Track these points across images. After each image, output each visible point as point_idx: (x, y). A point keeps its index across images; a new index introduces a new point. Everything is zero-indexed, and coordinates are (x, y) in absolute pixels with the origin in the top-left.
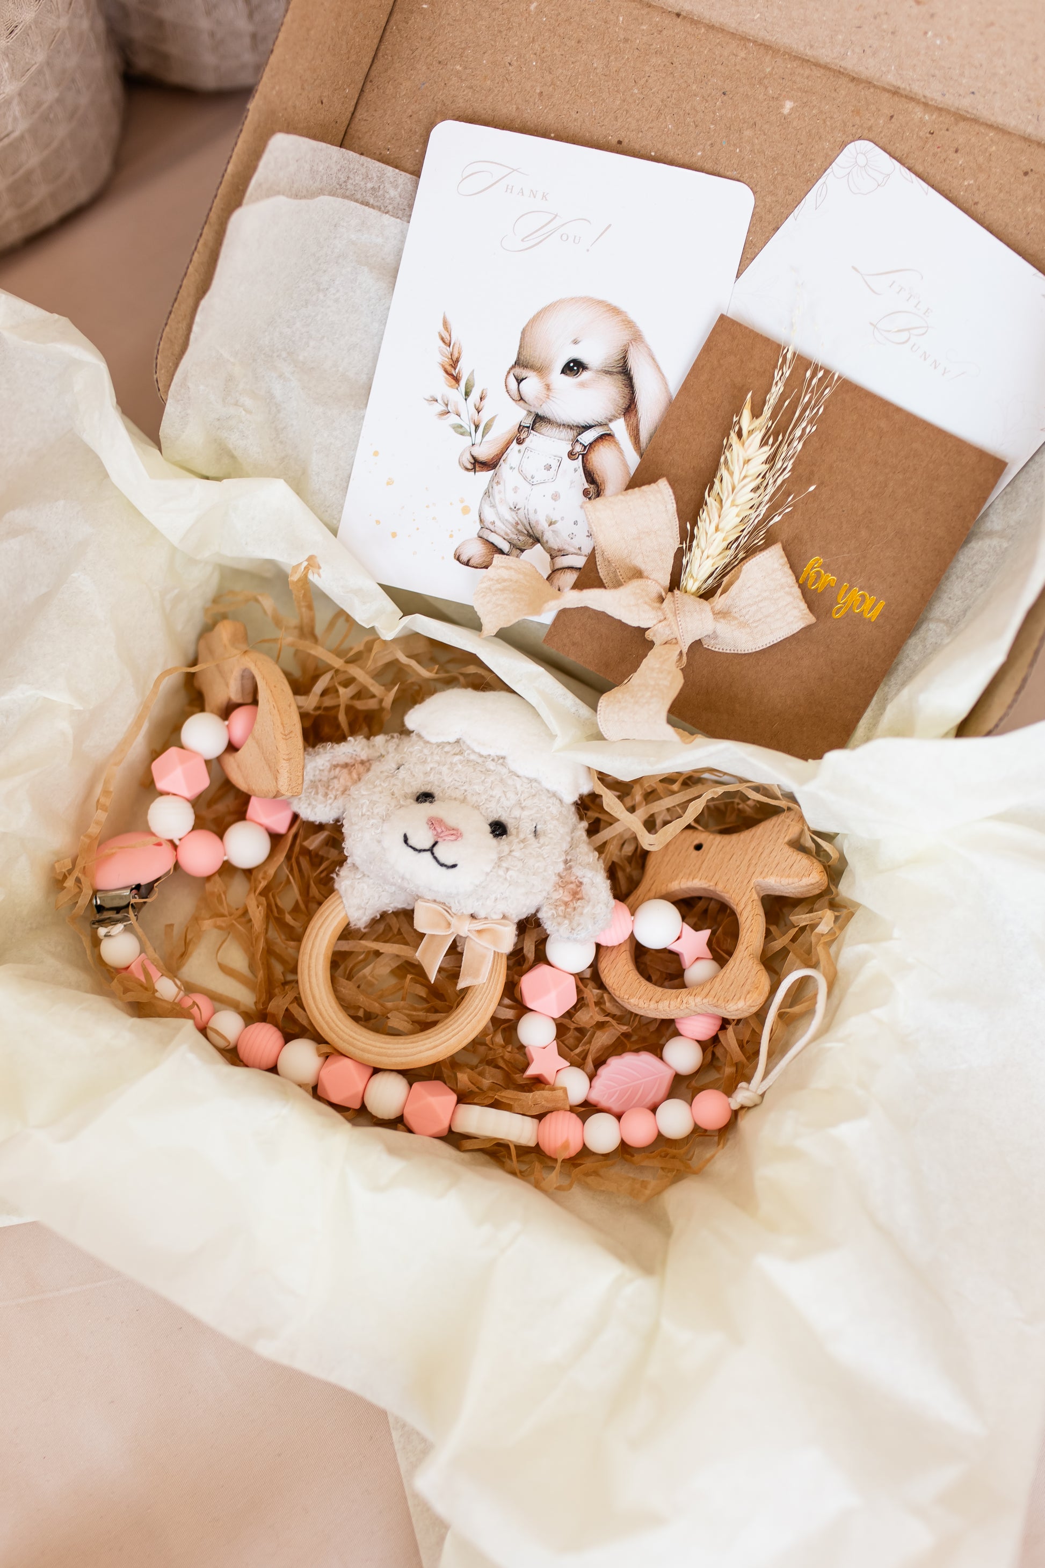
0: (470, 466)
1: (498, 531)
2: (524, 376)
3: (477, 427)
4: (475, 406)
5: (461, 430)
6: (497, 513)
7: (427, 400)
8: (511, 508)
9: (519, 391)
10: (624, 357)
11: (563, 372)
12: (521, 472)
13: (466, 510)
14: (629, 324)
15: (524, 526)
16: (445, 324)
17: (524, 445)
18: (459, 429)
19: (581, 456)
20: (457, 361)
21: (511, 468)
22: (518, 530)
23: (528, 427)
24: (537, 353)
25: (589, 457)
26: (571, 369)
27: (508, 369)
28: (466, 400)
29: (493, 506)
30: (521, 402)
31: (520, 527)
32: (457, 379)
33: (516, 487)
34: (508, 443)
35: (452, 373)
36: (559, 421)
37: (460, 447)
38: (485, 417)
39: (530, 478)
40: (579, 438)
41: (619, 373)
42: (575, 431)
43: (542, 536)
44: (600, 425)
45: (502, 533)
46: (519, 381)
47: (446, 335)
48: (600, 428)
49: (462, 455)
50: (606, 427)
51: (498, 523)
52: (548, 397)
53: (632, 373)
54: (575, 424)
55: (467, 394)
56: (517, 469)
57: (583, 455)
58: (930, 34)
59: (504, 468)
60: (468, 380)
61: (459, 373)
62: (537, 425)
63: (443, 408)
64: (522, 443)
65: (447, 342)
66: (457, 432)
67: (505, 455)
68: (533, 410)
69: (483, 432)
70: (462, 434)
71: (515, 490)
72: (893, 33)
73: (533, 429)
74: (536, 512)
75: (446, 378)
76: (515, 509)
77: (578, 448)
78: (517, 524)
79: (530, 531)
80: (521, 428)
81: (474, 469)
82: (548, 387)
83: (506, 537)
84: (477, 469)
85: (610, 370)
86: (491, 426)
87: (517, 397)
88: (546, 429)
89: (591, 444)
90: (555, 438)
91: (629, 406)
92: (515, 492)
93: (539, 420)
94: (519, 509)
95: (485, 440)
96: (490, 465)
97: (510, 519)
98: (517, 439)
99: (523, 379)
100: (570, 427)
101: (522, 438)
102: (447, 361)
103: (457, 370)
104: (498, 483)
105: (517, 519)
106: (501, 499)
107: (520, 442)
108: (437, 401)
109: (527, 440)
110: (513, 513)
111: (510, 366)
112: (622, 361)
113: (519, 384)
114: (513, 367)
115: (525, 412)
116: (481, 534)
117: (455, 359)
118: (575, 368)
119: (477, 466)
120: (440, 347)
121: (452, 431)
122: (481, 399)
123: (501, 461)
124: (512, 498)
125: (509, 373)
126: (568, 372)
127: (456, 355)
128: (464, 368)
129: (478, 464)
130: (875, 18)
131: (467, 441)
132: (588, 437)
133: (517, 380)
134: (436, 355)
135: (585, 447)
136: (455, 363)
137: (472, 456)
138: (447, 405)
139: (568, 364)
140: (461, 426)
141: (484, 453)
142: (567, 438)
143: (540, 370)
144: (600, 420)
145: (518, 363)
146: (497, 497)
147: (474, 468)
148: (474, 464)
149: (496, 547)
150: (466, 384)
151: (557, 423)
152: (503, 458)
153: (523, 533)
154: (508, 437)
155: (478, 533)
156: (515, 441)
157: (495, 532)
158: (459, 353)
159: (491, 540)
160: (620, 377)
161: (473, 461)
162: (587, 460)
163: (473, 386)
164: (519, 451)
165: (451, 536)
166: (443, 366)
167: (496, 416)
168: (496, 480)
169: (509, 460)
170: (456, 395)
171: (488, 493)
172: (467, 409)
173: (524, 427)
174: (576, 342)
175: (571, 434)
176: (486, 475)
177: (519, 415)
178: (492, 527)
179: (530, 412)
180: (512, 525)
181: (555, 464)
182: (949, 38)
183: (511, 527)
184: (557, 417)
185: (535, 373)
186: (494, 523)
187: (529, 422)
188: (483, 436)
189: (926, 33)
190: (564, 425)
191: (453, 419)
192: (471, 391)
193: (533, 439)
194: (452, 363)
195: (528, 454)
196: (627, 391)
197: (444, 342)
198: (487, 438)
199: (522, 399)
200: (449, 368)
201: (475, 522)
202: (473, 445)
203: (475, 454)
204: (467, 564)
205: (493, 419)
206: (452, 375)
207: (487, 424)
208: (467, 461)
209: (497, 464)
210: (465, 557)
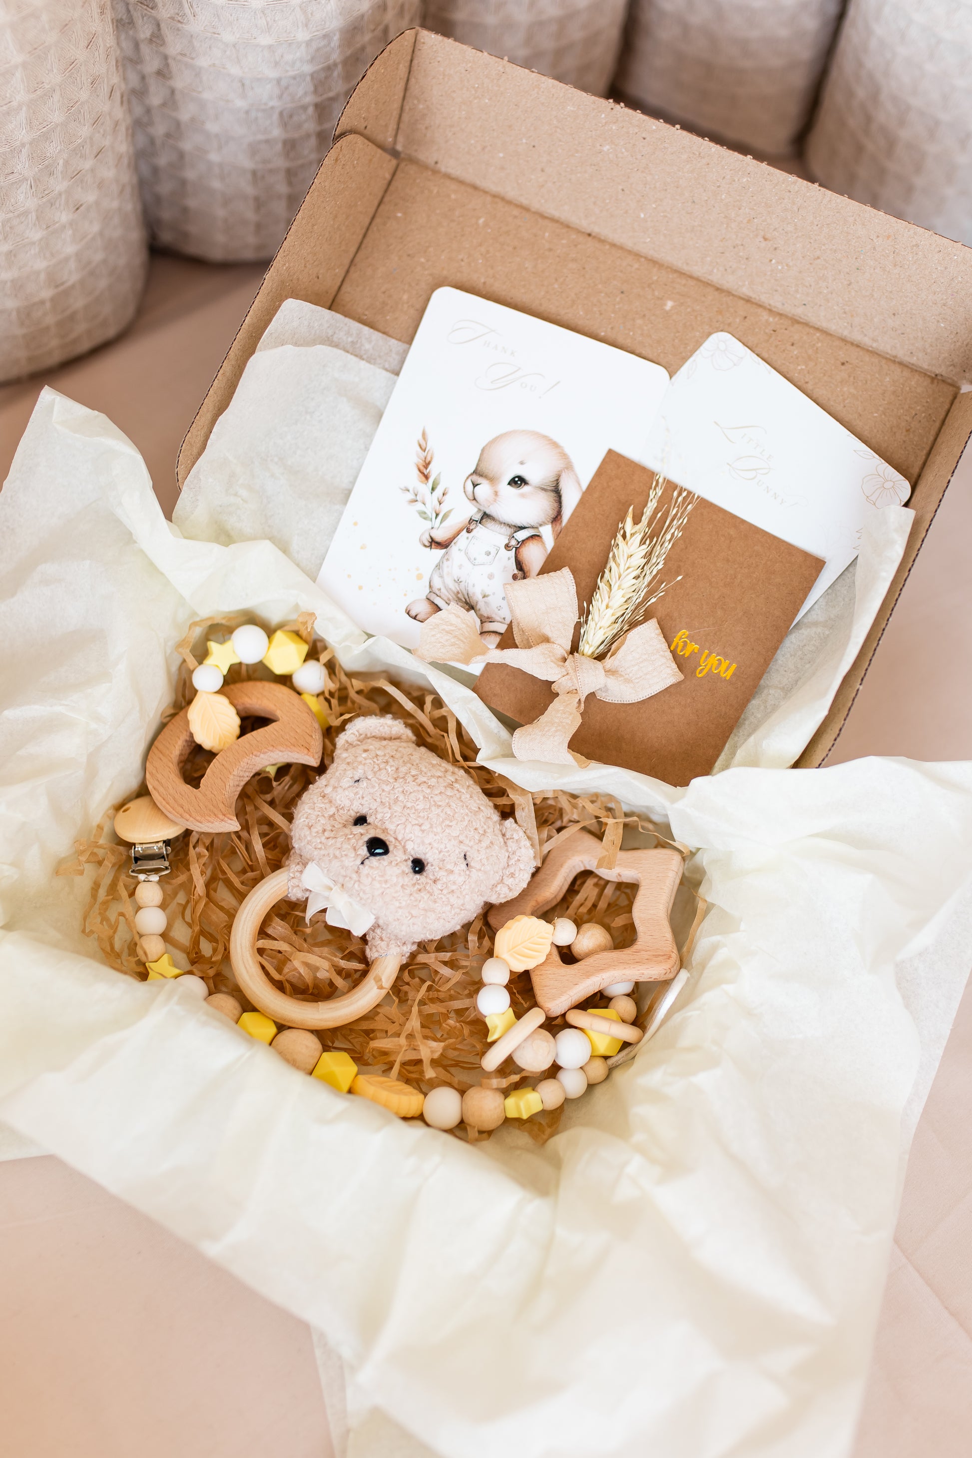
0: (427, 544)
1: (443, 596)
2: (479, 482)
3: (437, 515)
4: (438, 499)
5: (425, 516)
6: (444, 583)
7: (402, 489)
8: (455, 580)
9: (473, 493)
10: (557, 480)
11: (509, 484)
12: (466, 554)
13: (420, 577)
14: (564, 456)
15: (463, 595)
16: (424, 435)
17: (472, 534)
18: (423, 515)
19: (514, 549)
20: (429, 463)
21: (459, 550)
22: (458, 598)
23: (477, 521)
24: (490, 467)
25: (521, 550)
26: (516, 483)
27: (467, 476)
28: (432, 493)
29: (441, 577)
30: (474, 501)
31: (460, 596)
32: (427, 477)
33: (461, 565)
34: (460, 531)
36: (501, 520)
37: (423, 529)
38: (444, 509)
39: (472, 559)
40: (515, 535)
41: (552, 491)
42: (512, 530)
43: (476, 605)
44: (533, 527)
45: (445, 598)
46: (475, 485)
47: (423, 443)
48: (532, 529)
49: (422, 534)
50: (536, 530)
51: (443, 590)
52: (495, 501)
53: (562, 492)
54: (513, 524)
55: (433, 489)
56: (463, 551)
57: (516, 548)
59: (454, 549)
60: (435, 479)
61: (429, 472)
62: (484, 520)
63: (413, 497)
64: (470, 533)
65: (424, 448)
66: (421, 516)
67: (456, 540)
68: (482, 508)
69: (442, 520)
70: (425, 519)
71: (460, 567)
73: (480, 523)
74: (474, 586)
75: (418, 475)
76: (458, 581)
77: (513, 543)
78: (458, 593)
79: (468, 600)
80: (471, 521)
82: (496, 493)
83: (448, 602)
84: (433, 546)
85: (545, 487)
86: (448, 516)
87: (472, 498)
88: (490, 524)
89: (523, 541)
90: (496, 532)
91: (557, 517)
92: (460, 569)
93: (486, 516)
94: (460, 582)
95: (442, 525)
96: (443, 545)
97: (453, 589)
98: (467, 529)
99: (478, 485)
100: (509, 526)
101: (471, 528)
102: (421, 462)
103: (428, 470)
104: (448, 560)
105: (458, 589)
106: (448, 572)
107: (469, 531)
108: (409, 491)
109: (474, 531)
110: (456, 584)
111: (469, 473)
112: (555, 482)
113: (474, 487)
114: (472, 474)
115: (476, 510)
116: (429, 597)
117: (427, 462)
118: (519, 482)
120: (417, 451)
121: (418, 515)
122: (443, 494)
123: (453, 543)
124: (456, 573)
125: (468, 478)
126: (513, 484)
127: (428, 459)
128: (433, 470)
129: (434, 543)
131: (428, 524)
132: (522, 535)
133: (473, 484)
134: (414, 457)
135: (519, 542)
136: (427, 465)
137: (431, 537)
138: (416, 495)
139: (514, 478)
140: (425, 513)
141: (440, 536)
142: (506, 533)
143: (492, 480)
144: (532, 524)
145: (475, 472)
146: (446, 570)
147: (431, 546)
148: (431, 543)
149: (437, 606)
150: (434, 482)
151: (499, 521)
153: (461, 600)
154: (460, 526)
155: (427, 596)
156: (465, 529)
157: (440, 597)
158: (432, 458)
159: (436, 602)
160: (553, 494)
161: (430, 540)
162: (519, 552)
163: (438, 484)
164: (468, 538)
165: (405, 595)
166: (418, 466)
167: (453, 509)
168: (446, 558)
169: (459, 544)
170: (424, 489)
171: (438, 566)
172: (431, 500)
173: (474, 520)
174: (522, 463)
175: (509, 531)
176: (439, 553)
177: (471, 511)
178: (438, 593)
179: (479, 510)
180: (454, 593)
181: (493, 552)
183: (453, 595)
184: (500, 517)
185: (488, 482)
186: (440, 590)
187: (478, 517)
188: (441, 523)
189: (771, 259)
190: (504, 523)
191: (419, 506)
192: (436, 488)
193: (480, 531)
194: (424, 464)
195: (473, 540)
196: (556, 505)
197: (421, 448)
198: (445, 524)
199: (475, 499)
200: (422, 468)
202: (432, 528)
203: (433, 536)
204: (415, 618)
205: (450, 512)
206: (423, 473)
207: (445, 514)
208: (426, 540)
209: (449, 545)
210: (413, 613)
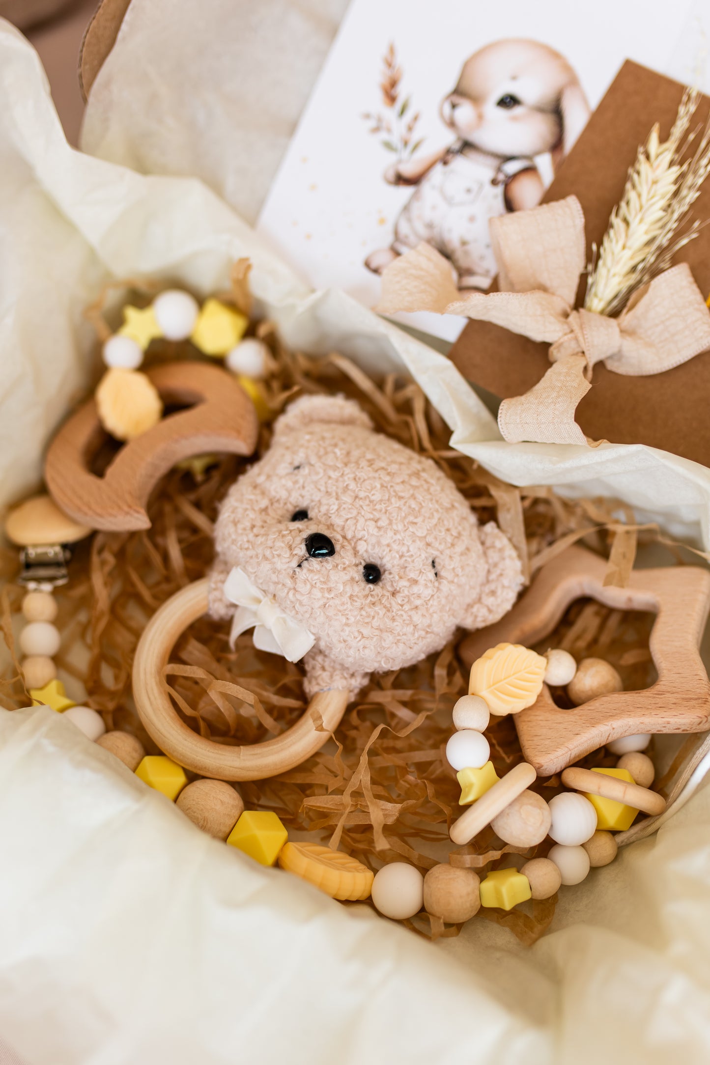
0: (393, 181)
1: (411, 244)
2: (459, 103)
3: (406, 143)
4: (407, 125)
5: (390, 146)
6: (413, 227)
7: (361, 115)
8: (426, 224)
9: (452, 116)
10: (559, 98)
11: (498, 105)
13: (382, 221)
14: (567, 69)
15: (437, 242)
16: (392, 49)
17: (449, 167)
18: (388, 146)
19: (503, 185)
20: (397, 82)
21: (432, 186)
23: (456, 151)
24: (475, 84)
25: (511, 186)
26: (506, 103)
28: (400, 119)
29: (409, 220)
30: (453, 127)
32: (393, 99)
33: (435, 206)
34: (433, 164)
35: (390, 93)
36: (486, 149)
37: (387, 162)
38: (415, 137)
40: (503, 167)
41: (552, 112)
42: (500, 160)
44: (526, 157)
46: (454, 106)
47: (389, 58)
48: (525, 160)
49: (386, 169)
50: (531, 161)
51: (412, 237)
52: (479, 125)
53: (564, 113)
54: (501, 154)
55: (401, 114)
57: (506, 184)
59: (426, 187)
60: (404, 101)
61: (396, 93)
64: (447, 165)
65: (390, 63)
66: (385, 147)
68: (462, 136)
69: (412, 150)
70: (390, 150)
71: (434, 208)
73: (460, 153)
74: (450, 230)
75: (382, 97)
76: (430, 226)
77: (501, 177)
78: (430, 236)
80: (449, 152)
81: (397, 184)
82: (480, 117)
84: (399, 184)
85: (543, 108)
86: (420, 145)
87: (450, 122)
88: (473, 155)
89: (514, 175)
90: (481, 164)
91: (557, 144)
92: (433, 210)
93: (467, 146)
94: (434, 227)
96: (412, 181)
97: (425, 233)
98: (443, 161)
99: (458, 107)
101: (448, 160)
102: (386, 81)
103: (395, 91)
104: (418, 199)
106: (418, 215)
107: (445, 163)
108: (370, 117)
109: (453, 163)
110: (428, 229)
112: (556, 101)
113: (453, 110)
114: (451, 94)
115: (455, 137)
116: (393, 246)
117: (394, 80)
118: (510, 103)
120: (382, 68)
121: (381, 146)
122: (414, 120)
123: (424, 179)
124: (429, 215)
125: (445, 98)
126: (503, 105)
127: (396, 77)
128: (402, 91)
129: (401, 180)
131: (394, 157)
132: (512, 167)
133: (452, 106)
134: (377, 76)
135: (509, 176)
136: (393, 84)
137: (397, 171)
138: (380, 122)
139: (504, 98)
140: (391, 143)
141: (409, 169)
142: (492, 166)
143: (476, 99)
144: (526, 153)
145: (455, 91)
146: (415, 213)
148: (398, 178)
150: (402, 105)
151: (484, 151)
152: (427, 176)
154: (434, 158)
156: (440, 162)
158: (400, 75)
160: (552, 116)
161: (396, 176)
162: (509, 189)
163: (409, 107)
164: (443, 172)
165: (364, 244)
166: (382, 86)
167: (426, 137)
168: (416, 197)
170: (390, 114)
171: (406, 208)
172: (399, 128)
174: (514, 78)
175: (495, 162)
176: (406, 191)
177: (449, 139)
178: (405, 240)
179: (459, 138)
180: (425, 240)
181: (476, 189)
184: (485, 145)
185: (471, 102)
186: (407, 236)
187: (457, 146)
188: (410, 154)
190: (490, 153)
191: (383, 136)
192: (405, 112)
193: (460, 164)
194: (390, 83)
195: (451, 175)
196: (556, 129)
199: (453, 124)
200: (387, 88)
203: (400, 170)
204: (374, 271)
205: (422, 139)
207: (416, 144)
208: (391, 175)
209: (419, 182)
210: (374, 265)
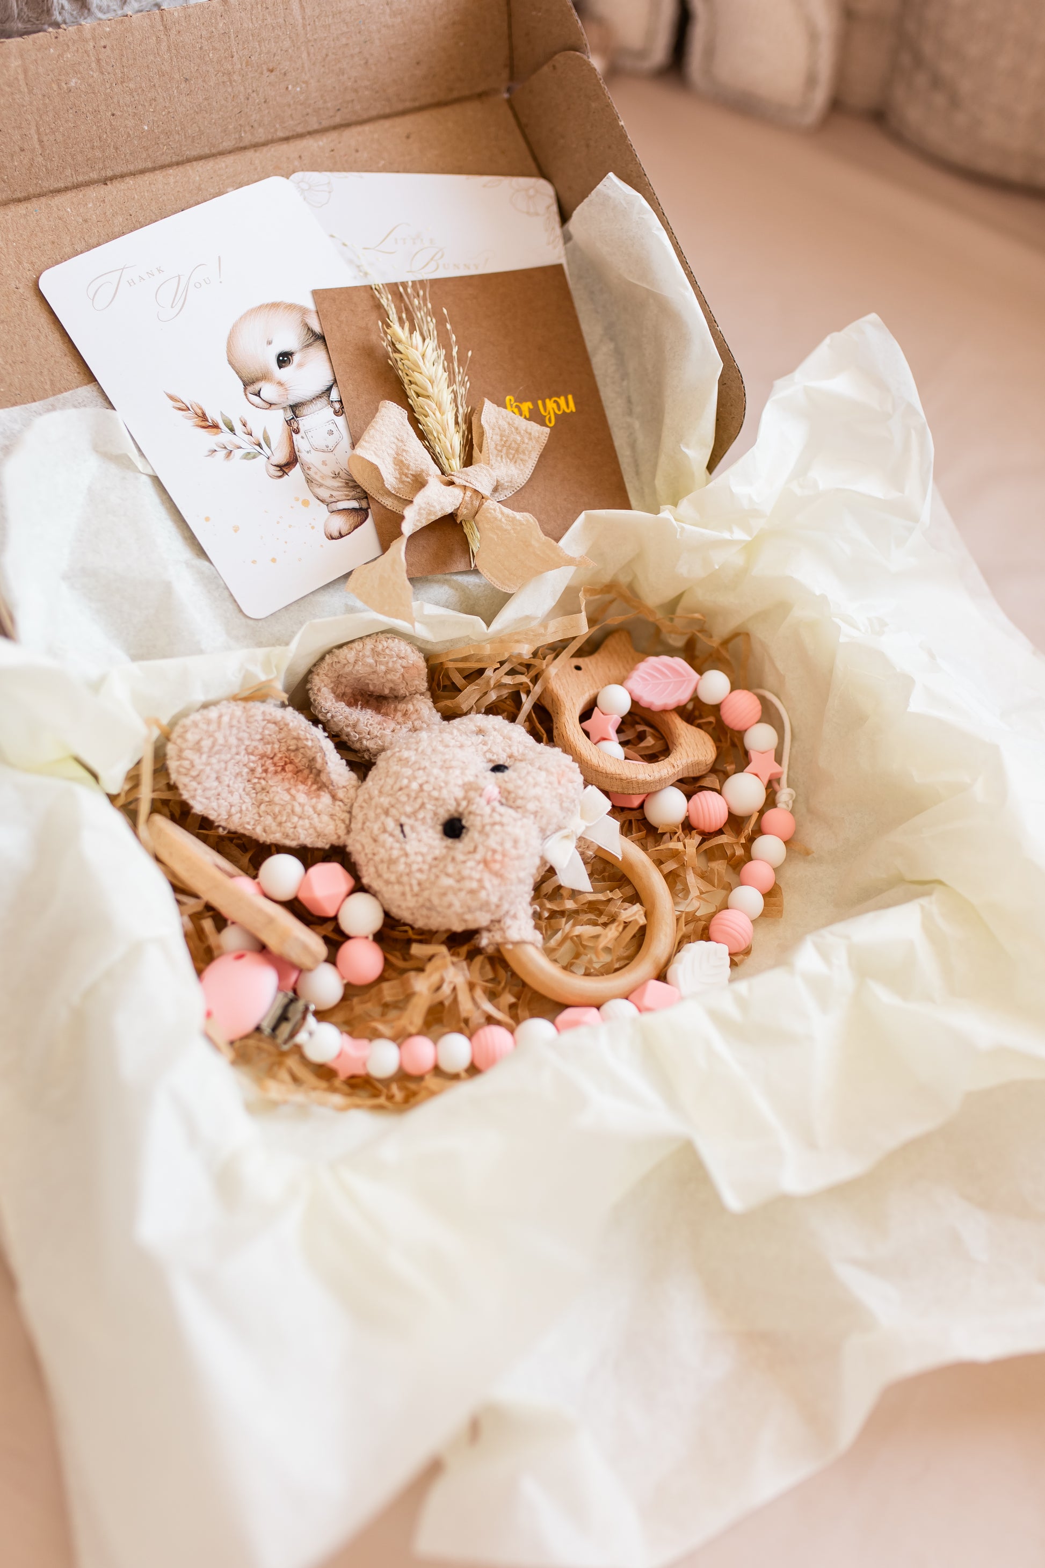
0: (279, 473)
2: (258, 389)
3: (259, 445)
4: (245, 433)
5: (252, 455)
6: (328, 488)
7: (208, 455)
8: (333, 477)
9: (263, 401)
10: (309, 329)
11: (280, 367)
12: (316, 450)
13: (306, 503)
14: (291, 307)
15: (352, 481)
16: (172, 398)
17: (302, 431)
18: (248, 456)
19: (343, 410)
20: (204, 414)
22: (351, 487)
23: (293, 418)
24: (252, 368)
26: (284, 361)
28: (235, 434)
29: (321, 485)
30: (273, 406)
32: (215, 426)
33: (323, 461)
34: (290, 439)
35: (206, 423)
36: (307, 399)
38: (258, 434)
40: (331, 399)
41: (315, 341)
42: (325, 397)
44: (334, 383)
45: (343, 498)
46: (258, 394)
47: (180, 405)
48: (335, 385)
49: (266, 471)
51: (335, 494)
52: (288, 390)
55: (232, 430)
56: (312, 450)
57: (344, 408)
58: (290, 87)
59: (303, 456)
60: (223, 421)
61: (213, 421)
62: (298, 412)
64: (299, 432)
65: (185, 408)
66: (248, 459)
67: (296, 448)
68: (285, 405)
69: (267, 445)
70: (254, 457)
71: (324, 463)
72: (265, 102)
73: (297, 417)
75: (208, 432)
76: (336, 476)
77: (337, 406)
78: (347, 483)
80: (289, 423)
81: (285, 473)
82: (280, 384)
83: (349, 498)
85: (308, 343)
86: (268, 437)
87: (268, 406)
88: (306, 410)
90: (316, 411)
92: (326, 465)
93: (296, 408)
94: (339, 474)
95: (273, 449)
96: (292, 462)
97: (340, 484)
98: (294, 431)
99: (259, 392)
100: (319, 397)
101: (296, 427)
102: (196, 421)
103: (210, 421)
104: (309, 468)
105: (344, 483)
106: (321, 477)
107: (297, 431)
108: (215, 451)
109: (300, 427)
110: (338, 479)
111: (243, 390)
112: (309, 332)
113: (259, 396)
114: (245, 389)
115: (281, 411)
116: (331, 510)
117: (201, 415)
118: (286, 359)
119: (285, 470)
120: (183, 416)
121: (244, 461)
122: (244, 425)
123: (297, 453)
124: (327, 471)
125: (245, 395)
126: (283, 364)
127: (200, 413)
128: (213, 415)
129: (284, 468)
130: (248, 99)
131: (261, 460)
132: (336, 394)
133: (256, 395)
134: (186, 423)
136: (204, 417)
137: (275, 466)
138: (225, 448)
139: (278, 360)
140: (249, 453)
141: (281, 456)
142: (324, 405)
143: (265, 377)
144: (332, 379)
145: (246, 384)
146: (317, 477)
148: (281, 470)
149: (349, 509)
150: (225, 424)
152: (296, 450)
153: (355, 486)
154: (286, 435)
155: (328, 510)
156: (293, 433)
157: (339, 501)
158: (201, 409)
159: (342, 507)
160: (318, 343)
161: (279, 469)
163: (231, 422)
164: (302, 437)
165: (313, 528)
166: (197, 425)
167: (265, 428)
168: (306, 468)
169: (301, 449)
170: (225, 437)
172: (241, 438)
173: (290, 420)
174: (270, 343)
175: (324, 401)
178: (334, 499)
179: (285, 409)
180: (345, 487)
181: (333, 428)
182: (304, 82)
183: (345, 489)
184: (305, 397)
185: (265, 381)
186: (332, 495)
187: (290, 414)
189: (287, 88)
190: (314, 399)
191: (238, 453)
192: (232, 426)
193: (305, 423)
194: (201, 419)
195: (309, 435)
197: (182, 410)
198: (273, 446)
199: (270, 404)
200: (203, 424)
201: (319, 505)
203: (275, 463)
205: (265, 432)
206: (210, 426)
207: (264, 439)
208: (274, 471)
209: (296, 457)
210: (336, 534)
